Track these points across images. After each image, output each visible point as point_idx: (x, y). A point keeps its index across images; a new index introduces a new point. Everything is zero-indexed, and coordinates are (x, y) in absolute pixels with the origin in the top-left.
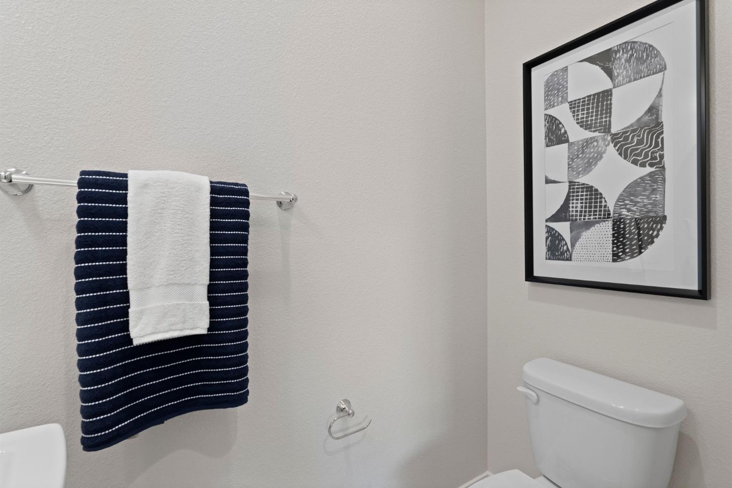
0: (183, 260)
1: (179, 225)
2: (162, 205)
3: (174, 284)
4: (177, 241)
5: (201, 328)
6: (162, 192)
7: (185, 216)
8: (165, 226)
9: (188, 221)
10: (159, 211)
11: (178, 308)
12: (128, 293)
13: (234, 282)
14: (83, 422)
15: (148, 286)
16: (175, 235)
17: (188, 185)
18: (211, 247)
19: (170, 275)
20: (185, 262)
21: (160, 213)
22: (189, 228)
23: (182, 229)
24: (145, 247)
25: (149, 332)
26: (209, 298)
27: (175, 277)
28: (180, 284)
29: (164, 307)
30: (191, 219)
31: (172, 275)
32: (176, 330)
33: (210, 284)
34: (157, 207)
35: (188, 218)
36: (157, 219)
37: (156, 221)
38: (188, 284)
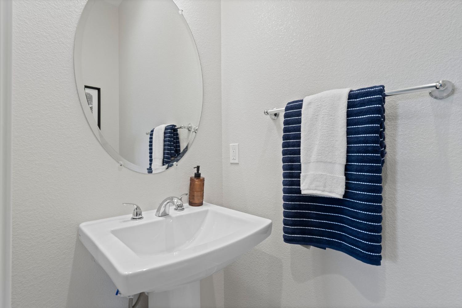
0: (327, 147)
1: (325, 124)
2: (317, 113)
3: (321, 161)
4: (324, 134)
5: (337, 194)
6: (317, 105)
7: (330, 118)
8: (318, 126)
9: (332, 121)
10: (315, 117)
11: (322, 177)
12: (301, 165)
13: (366, 164)
14: (284, 227)
15: (309, 162)
16: (323, 131)
17: (332, 97)
18: (347, 138)
19: (318, 156)
20: (329, 148)
21: (316, 118)
22: (332, 126)
23: (327, 127)
24: (308, 139)
25: (306, 188)
26: (346, 175)
27: (322, 157)
28: (325, 162)
29: (314, 175)
30: (334, 119)
31: (320, 156)
32: (319, 190)
33: (346, 164)
34: (314, 115)
35: (332, 119)
36: (314, 122)
37: (314, 123)
38: (330, 162)
